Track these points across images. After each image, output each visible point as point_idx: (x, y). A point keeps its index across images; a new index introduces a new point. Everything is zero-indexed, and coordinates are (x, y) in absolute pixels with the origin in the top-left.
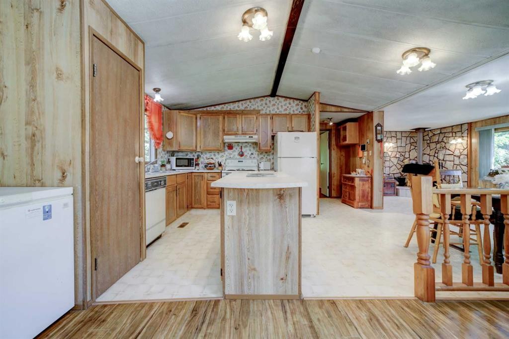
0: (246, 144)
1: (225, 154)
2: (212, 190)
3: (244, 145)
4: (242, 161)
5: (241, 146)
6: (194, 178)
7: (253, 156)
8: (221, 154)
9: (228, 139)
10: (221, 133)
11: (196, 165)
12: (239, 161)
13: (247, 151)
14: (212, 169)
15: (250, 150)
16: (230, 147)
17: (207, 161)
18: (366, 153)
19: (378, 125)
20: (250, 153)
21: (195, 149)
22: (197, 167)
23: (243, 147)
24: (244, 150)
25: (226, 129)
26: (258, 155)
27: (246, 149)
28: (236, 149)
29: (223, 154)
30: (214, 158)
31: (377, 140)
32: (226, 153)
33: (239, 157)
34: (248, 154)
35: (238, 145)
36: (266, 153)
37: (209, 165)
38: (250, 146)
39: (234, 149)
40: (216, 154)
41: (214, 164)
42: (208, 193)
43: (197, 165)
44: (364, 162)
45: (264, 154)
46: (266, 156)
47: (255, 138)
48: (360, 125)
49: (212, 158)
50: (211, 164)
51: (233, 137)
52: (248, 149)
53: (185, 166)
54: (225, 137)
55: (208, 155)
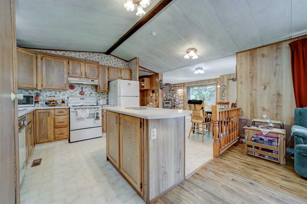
0: (86, 86)
1: (66, 93)
2: (59, 124)
3: (85, 86)
4: (84, 99)
5: (82, 87)
6: (39, 114)
7: (92, 95)
8: (62, 93)
9: (73, 80)
10: (66, 75)
11: (35, 103)
12: (81, 99)
13: (87, 91)
14: (55, 106)
15: (89, 90)
16: (72, 87)
17: (48, 99)
18: (154, 95)
19: (161, 80)
20: (89, 93)
21: (35, 87)
22: (37, 104)
23: (83, 88)
24: (84, 90)
25: (71, 72)
26: (96, 94)
27: (86, 89)
28: (78, 89)
29: (64, 92)
30: (56, 96)
31: (160, 88)
32: (68, 92)
33: (80, 95)
34: (88, 93)
35: (79, 86)
36: (102, 93)
37: (52, 102)
38: (90, 87)
39: (75, 89)
40: (58, 92)
41: (56, 101)
42: (55, 127)
43: (37, 102)
44: (153, 99)
45: (100, 93)
46: (102, 95)
47: (96, 82)
48: (151, 80)
49: (54, 96)
50: (54, 101)
51: (78, 79)
52: (88, 89)
53: (23, 104)
54: (70, 79)
55: (48, 93)
